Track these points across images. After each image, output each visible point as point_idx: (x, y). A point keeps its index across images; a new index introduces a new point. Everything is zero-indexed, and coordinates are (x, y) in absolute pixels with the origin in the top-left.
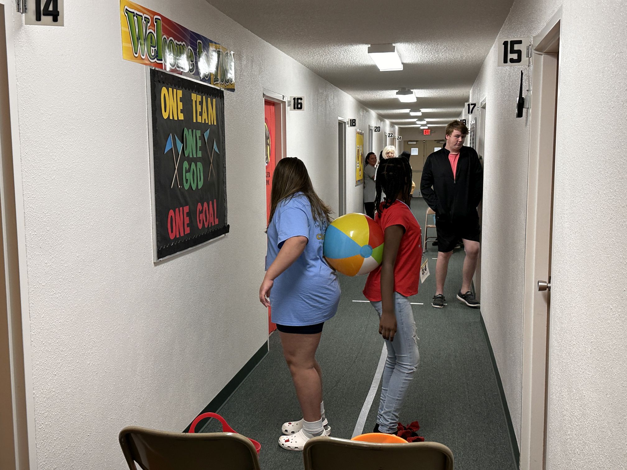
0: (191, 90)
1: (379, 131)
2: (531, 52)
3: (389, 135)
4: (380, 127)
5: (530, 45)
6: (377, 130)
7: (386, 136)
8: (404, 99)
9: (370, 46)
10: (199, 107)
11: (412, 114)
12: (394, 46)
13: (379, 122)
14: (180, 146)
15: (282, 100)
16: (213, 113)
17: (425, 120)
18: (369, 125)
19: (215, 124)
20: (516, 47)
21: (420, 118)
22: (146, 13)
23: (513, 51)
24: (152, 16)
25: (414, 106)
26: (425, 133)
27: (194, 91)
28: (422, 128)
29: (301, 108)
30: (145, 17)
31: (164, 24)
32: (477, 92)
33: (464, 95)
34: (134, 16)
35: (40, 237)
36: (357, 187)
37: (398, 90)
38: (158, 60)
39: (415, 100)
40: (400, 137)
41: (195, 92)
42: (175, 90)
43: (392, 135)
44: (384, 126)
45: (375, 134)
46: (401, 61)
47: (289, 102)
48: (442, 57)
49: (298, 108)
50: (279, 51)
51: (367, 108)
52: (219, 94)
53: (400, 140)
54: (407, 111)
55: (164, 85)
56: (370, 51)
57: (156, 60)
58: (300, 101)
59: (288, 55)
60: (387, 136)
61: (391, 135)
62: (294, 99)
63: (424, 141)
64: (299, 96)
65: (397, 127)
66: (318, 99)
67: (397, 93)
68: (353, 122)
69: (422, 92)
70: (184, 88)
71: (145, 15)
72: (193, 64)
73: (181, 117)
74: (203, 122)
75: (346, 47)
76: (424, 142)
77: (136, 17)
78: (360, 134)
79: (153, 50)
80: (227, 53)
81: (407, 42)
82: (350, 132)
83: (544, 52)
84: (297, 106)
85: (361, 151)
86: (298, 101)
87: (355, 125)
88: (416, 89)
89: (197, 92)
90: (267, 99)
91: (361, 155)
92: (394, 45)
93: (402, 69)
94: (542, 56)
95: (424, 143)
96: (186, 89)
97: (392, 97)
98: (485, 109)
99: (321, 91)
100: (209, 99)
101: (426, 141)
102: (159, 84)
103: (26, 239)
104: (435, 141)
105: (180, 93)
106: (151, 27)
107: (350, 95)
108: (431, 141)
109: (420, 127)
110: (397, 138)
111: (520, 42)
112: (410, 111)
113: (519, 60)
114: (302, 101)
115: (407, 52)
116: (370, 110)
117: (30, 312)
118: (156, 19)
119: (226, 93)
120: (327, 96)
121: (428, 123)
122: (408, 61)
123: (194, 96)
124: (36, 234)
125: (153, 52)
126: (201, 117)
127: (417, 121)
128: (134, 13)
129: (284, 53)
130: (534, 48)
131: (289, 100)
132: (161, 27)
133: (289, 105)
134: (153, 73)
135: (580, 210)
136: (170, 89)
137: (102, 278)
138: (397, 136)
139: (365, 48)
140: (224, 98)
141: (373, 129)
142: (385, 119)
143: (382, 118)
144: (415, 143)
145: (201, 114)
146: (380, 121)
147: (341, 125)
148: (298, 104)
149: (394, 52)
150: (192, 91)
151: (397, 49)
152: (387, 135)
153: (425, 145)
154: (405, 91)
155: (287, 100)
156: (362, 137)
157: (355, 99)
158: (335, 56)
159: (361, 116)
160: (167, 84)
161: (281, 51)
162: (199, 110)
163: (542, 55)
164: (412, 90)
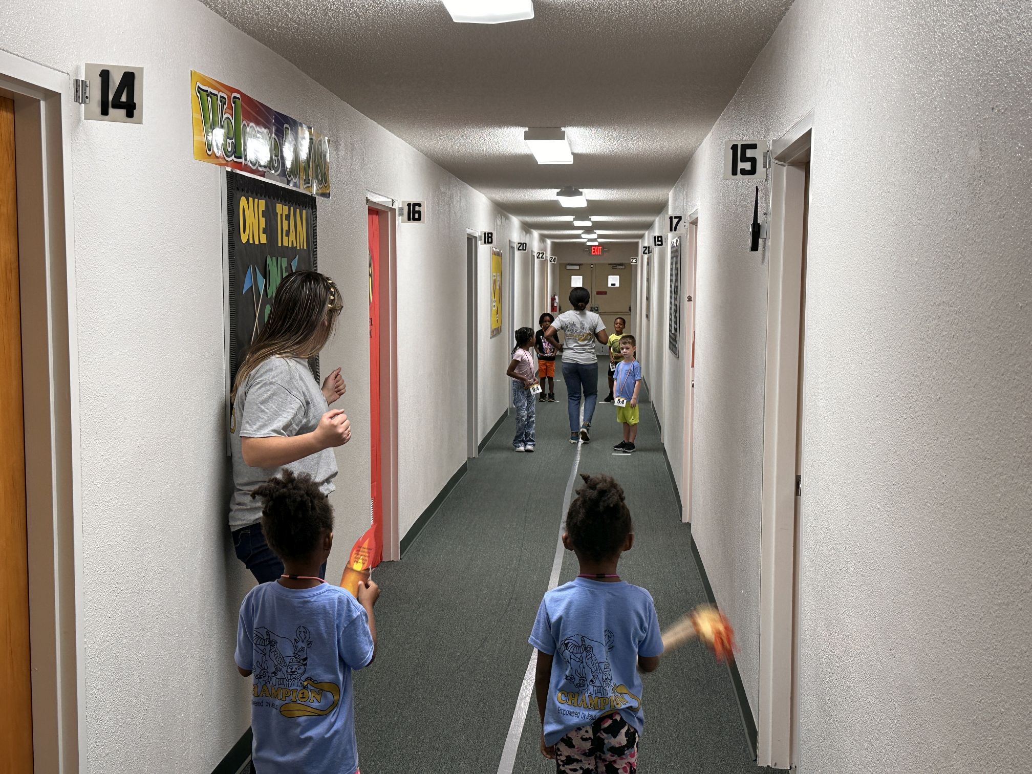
0: (276, 199)
1: (525, 250)
2: (770, 161)
3: (539, 255)
4: (526, 244)
5: (768, 151)
6: (521, 248)
7: (534, 256)
8: (567, 202)
9: (527, 129)
10: (285, 223)
11: (577, 223)
12: (564, 132)
13: (523, 235)
14: (261, 282)
15: (392, 207)
16: (302, 231)
17: (595, 233)
18: (510, 241)
19: (305, 248)
20: (749, 153)
21: (588, 230)
22: (223, 91)
23: (744, 159)
24: (229, 94)
25: (580, 214)
26: (594, 252)
27: (279, 201)
28: (588, 244)
29: (419, 219)
30: (221, 97)
31: (243, 104)
32: (681, 198)
33: (659, 198)
34: (208, 96)
35: (97, 419)
36: (493, 339)
37: (560, 190)
38: (235, 157)
39: (585, 205)
40: (555, 258)
41: (281, 201)
42: (256, 200)
43: (543, 255)
44: (531, 239)
45: (517, 254)
46: (571, 150)
47: (401, 209)
48: (632, 146)
49: (414, 219)
50: (388, 132)
51: (506, 213)
52: (308, 203)
53: (553, 262)
54: (569, 218)
55: (243, 193)
56: (528, 137)
57: (233, 157)
58: (417, 208)
59: (399, 137)
60: (536, 258)
61: (541, 255)
62: (409, 205)
63: (592, 264)
64: (417, 201)
65: (549, 242)
66: (438, 203)
67: (558, 194)
68: (489, 237)
69: (596, 193)
70: (267, 197)
71: (222, 94)
72: (278, 159)
73: (264, 240)
74: (290, 246)
75: (491, 130)
76: (592, 266)
77: (211, 97)
78: (498, 254)
79: (229, 143)
80: (320, 141)
81: (584, 126)
82: (484, 251)
83: (789, 161)
84: (414, 216)
85: (498, 283)
86: (414, 208)
87: (491, 242)
88: (587, 188)
89: (283, 202)
90: (372, 206)
91: (498, 288)
92: (563, 129)
93: (572, 163)
94: (785, 168)
95: (592, 268)
96: (269, 198)
97: (549, 199)
98: (697, 226)
99: (443, 190)
100: (298, 210)
101: (595, 264)
102: (238, 192)
103: (80, 420)
104: (610, 264)
105: (262, 203)
106: (228, 110)
107: (483, 193)
108: (603, 264)
109: (586, 242)
110: (549, 259)
111: (754, 146)
112: (575, 219)
113: (753, 171)
114: (421, 209)
115: (581, 139)
116: (510, 216)
117: (84, 525)
118: (235, 97)
119: (320, 201)
120: (451, 197)
121: (600, 236)
122: (580, 150)
123: (279, 207)
124: (92, 413)
125: (229, 147)
126: (287, 237)
127: (582, 233)
128: (207, 91)
129: (393, 135)
130: (775, 156)
131: (401, 206)
132: (240, 110)
133: (401, 214)
134: (231, 176)
135: (838, 383)
136: (251, 199)
137: (165, 479)
138: (548, 255)
139: (520, 132)
140: (316, 209)
141: (516, 246)
142: (532, 230)
143: (527, 228)
144: (577, 267)
145: (288, 235)
146: (524, 233)
147: (471, 240)
148: (414, 213)
149: (564, 139)
150: (278, 200)
151: (567, 137)
152: (536, 255)
153: (594, 271)
154: (570, 190)
155: (397, 206)
156: (500, 260)
157: (489, 199)
158: (472, 141)
159: (498, 227)
160: (247, 192)
161: (390, 131)
162: (285, 228)
163: (784, 166)
164: (581, 190)
